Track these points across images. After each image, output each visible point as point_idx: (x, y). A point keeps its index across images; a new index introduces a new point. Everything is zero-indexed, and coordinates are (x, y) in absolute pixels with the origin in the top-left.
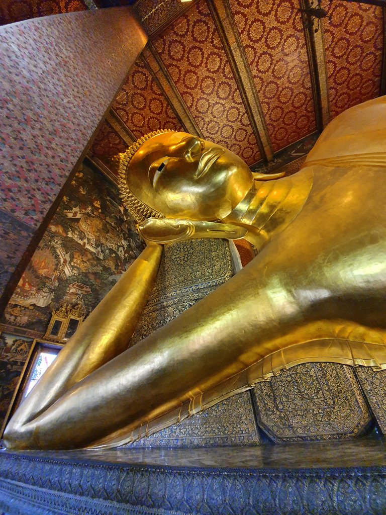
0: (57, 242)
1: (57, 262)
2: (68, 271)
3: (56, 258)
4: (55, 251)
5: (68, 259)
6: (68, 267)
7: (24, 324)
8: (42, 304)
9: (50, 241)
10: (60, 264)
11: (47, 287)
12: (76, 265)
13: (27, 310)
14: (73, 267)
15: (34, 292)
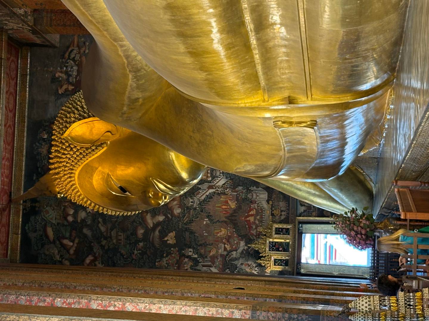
0: (192, 202)
1: (216, 195)
2: (221, 182)
3: (212, 198)
4: (204, 200)
5: (206, 185)
6: (216, 182)
7: (286, 204)
8: (265, 195)
9: (195, 209)
10: (217, 192)
11: (247, 196)
12: (209, 175)
13: (274, 205)
14: (214, 177)
15: (257, 204)
